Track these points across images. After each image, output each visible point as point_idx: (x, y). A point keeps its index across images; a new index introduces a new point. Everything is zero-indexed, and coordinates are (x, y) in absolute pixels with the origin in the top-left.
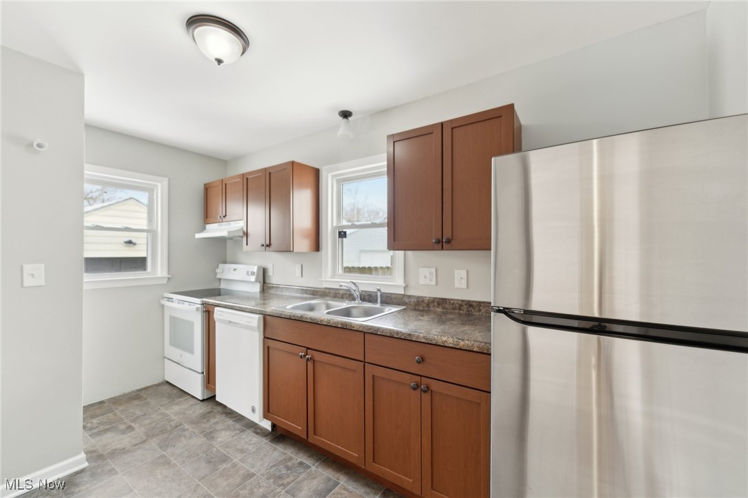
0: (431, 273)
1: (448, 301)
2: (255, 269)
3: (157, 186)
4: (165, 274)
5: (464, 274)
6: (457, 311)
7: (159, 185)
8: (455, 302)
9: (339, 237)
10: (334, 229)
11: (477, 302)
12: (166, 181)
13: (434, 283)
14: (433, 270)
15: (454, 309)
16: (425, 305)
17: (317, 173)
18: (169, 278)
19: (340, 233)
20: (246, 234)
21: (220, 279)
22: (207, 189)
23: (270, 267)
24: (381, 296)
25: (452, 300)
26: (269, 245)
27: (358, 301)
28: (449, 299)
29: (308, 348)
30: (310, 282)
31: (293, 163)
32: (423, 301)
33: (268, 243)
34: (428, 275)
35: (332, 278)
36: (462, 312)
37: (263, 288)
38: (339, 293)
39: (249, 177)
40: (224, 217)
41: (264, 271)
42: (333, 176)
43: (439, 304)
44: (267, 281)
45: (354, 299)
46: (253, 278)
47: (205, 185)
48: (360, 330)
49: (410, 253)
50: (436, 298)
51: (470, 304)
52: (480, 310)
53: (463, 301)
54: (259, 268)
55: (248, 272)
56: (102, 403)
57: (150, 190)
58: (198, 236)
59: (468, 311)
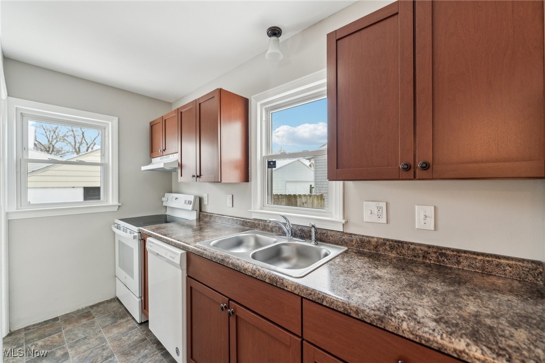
0: (379, 208)
1: (405, 246)
2: (192, 198)
3: (108, 124)
4: (116, 203)
5: (430, 211)
6: (420, 260)
7: (110, 123)
8: (418, 247)
9: (268, 167)
10: (263, 158)
11: (453, 250)
12: (116, 120)
13: (384, 220)
14: (384, 205)
15: (415, 257)
16: (372, 247)
17: (246, 102)
18: (119, 206)
19: (269, 163)
20: (181, 166)
21: (166, 207)
22: (152, 126)
23: (205, 196)
24: (316, 233)
25: (412, 244)
26: (200, 176)
27: (289, 236)
28: (406, 243)
29: (230, 299)
30: (241, 212)
31: (220, 91)
32: (369, 242)
33: (198, 174)
34: (375, 211)
35: (261, 209)
36: (427, 261)
37: (199, 216)
38: (268, 225)
39: (183, 111)
40: (164, 150)
41: (201, 200)
42: (262, 105)
43: (392, 248)
44: (203, 210)
45: (284, 234)
46: (190, 207)
47: (151, 123)
48: (296, 292)
49: (350, 184)
50: (388, 240)
51: (441, 252)
52: (459, 263)
53: (429, 247)
54: (195, 197)
55: (185, 201)
56: (56, 319)
57: (102, 128)
58: (144, 168)
59: (439, 261)
